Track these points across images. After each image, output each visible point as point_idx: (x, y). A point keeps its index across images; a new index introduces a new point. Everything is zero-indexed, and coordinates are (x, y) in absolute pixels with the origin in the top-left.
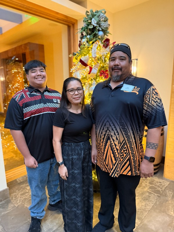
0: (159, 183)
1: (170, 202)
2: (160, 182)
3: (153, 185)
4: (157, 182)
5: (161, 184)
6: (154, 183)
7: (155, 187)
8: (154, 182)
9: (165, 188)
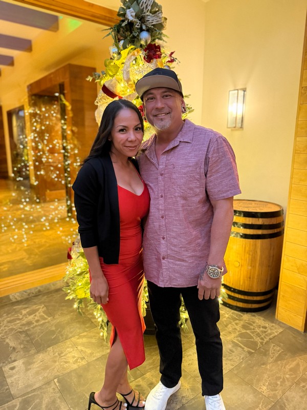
0: (261, 329)
1: (268, 367)
2: (265, 328)
3: (248, 331)
4: (259, 327)
5: (266, 330)
6: (252, 327)
7: (250, 335)
8: (252, 325)
9: (270, 339)
